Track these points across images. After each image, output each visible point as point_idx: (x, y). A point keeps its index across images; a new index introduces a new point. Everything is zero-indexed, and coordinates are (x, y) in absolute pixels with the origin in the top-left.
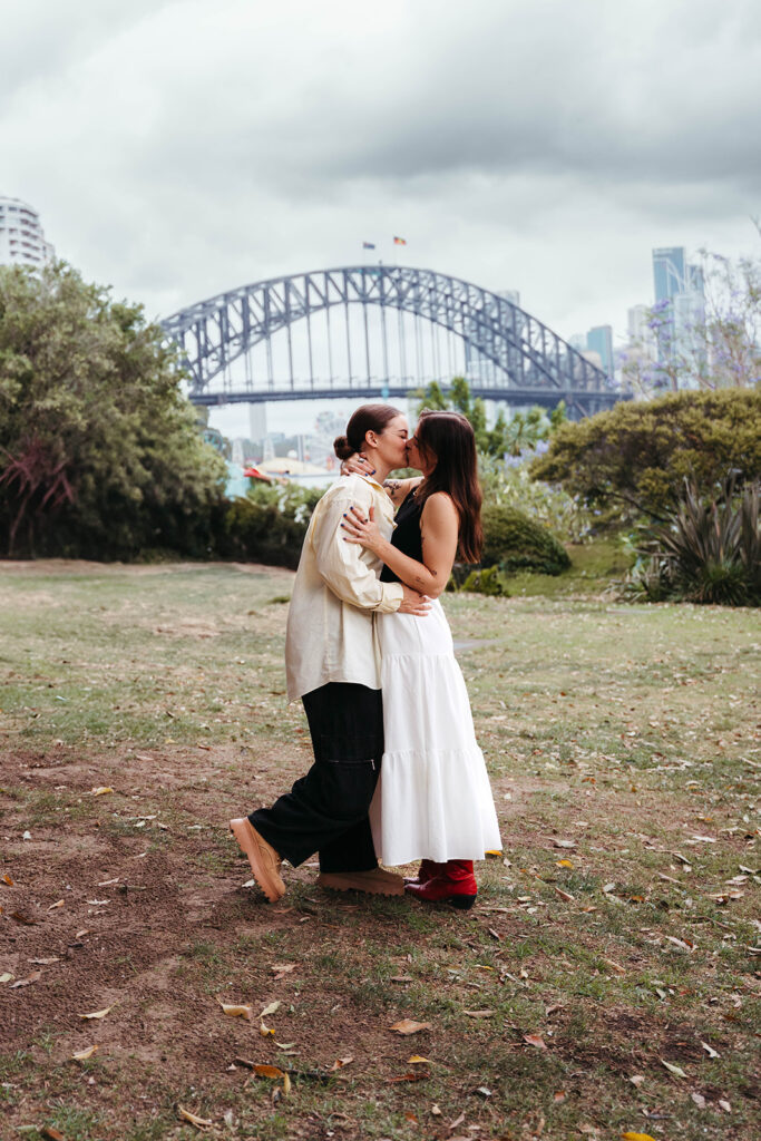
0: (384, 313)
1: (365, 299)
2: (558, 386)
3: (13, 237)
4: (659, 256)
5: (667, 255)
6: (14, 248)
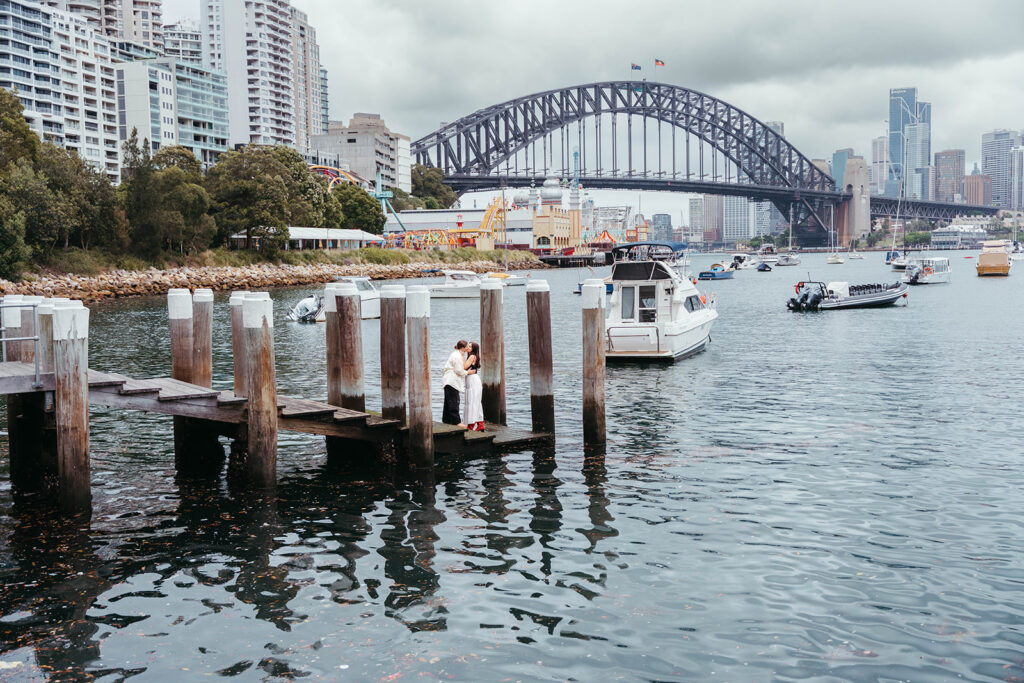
0: (645, 120)
1: (630, 110)
2: (789, 186)
3: (259, 11)
4: (895, 95)
5: (901, 95)
6: (259, 20)
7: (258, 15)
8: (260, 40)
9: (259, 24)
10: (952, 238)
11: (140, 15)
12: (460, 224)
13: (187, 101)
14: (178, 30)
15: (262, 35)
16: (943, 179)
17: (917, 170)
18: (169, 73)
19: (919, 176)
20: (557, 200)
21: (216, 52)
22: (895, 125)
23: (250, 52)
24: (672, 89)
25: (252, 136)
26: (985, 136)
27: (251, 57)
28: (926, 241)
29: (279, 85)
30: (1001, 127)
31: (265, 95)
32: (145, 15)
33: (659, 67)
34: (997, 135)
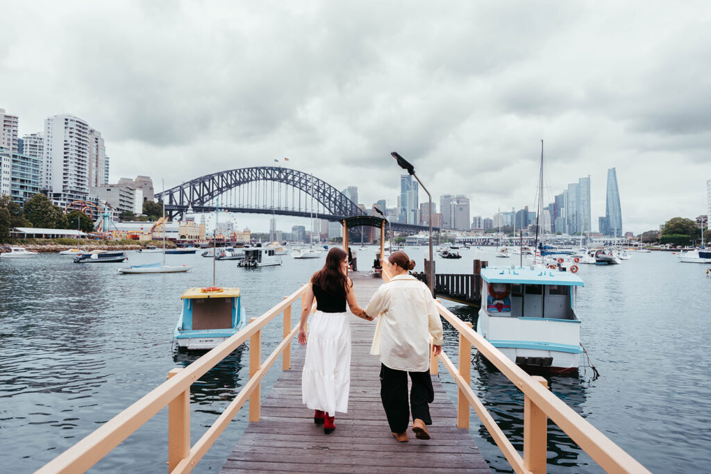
0: (280, 184)
1: (273, 180)
4: (403, 177)
5: (406, 178)
6: (71, 135)
7: (71, 133)
8: (71, 144)
9: (71, 137)
10: (414, 241)
11: (6, 131)
12: (142, 229)
13: (18, 170)
14: (37, 136)
15: (73, 142)
16: (423, 215)
17: (412, 210)
18: (8, 158)
19: (413, 213)
20: (192, 219)
21: (50, 147)
22: (403, 190)
23: (65, 149)
24: (292, 171)
25: (64, 186)
26: (441, 197)
27: (66, 151)
28: (404, 241)
29: (80, 164)
30: (447, 193)
31: (72, 169)
32: (9, 131)
33: (287, 161)
34: (446, 197)
